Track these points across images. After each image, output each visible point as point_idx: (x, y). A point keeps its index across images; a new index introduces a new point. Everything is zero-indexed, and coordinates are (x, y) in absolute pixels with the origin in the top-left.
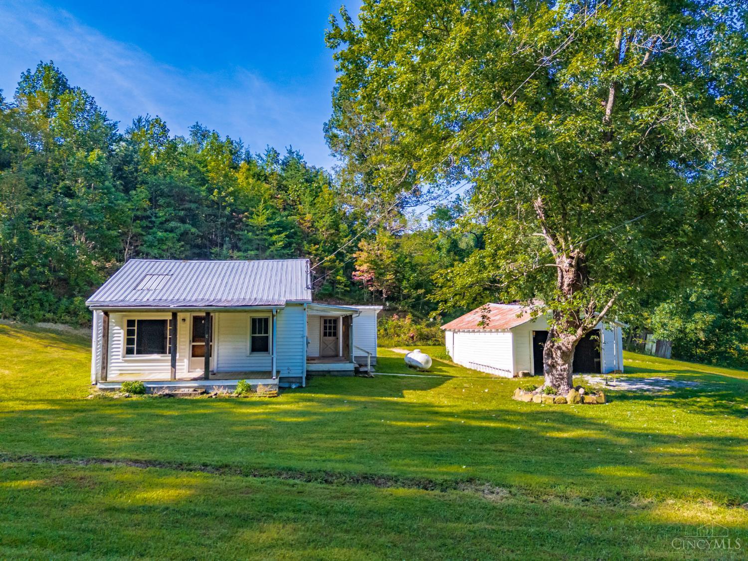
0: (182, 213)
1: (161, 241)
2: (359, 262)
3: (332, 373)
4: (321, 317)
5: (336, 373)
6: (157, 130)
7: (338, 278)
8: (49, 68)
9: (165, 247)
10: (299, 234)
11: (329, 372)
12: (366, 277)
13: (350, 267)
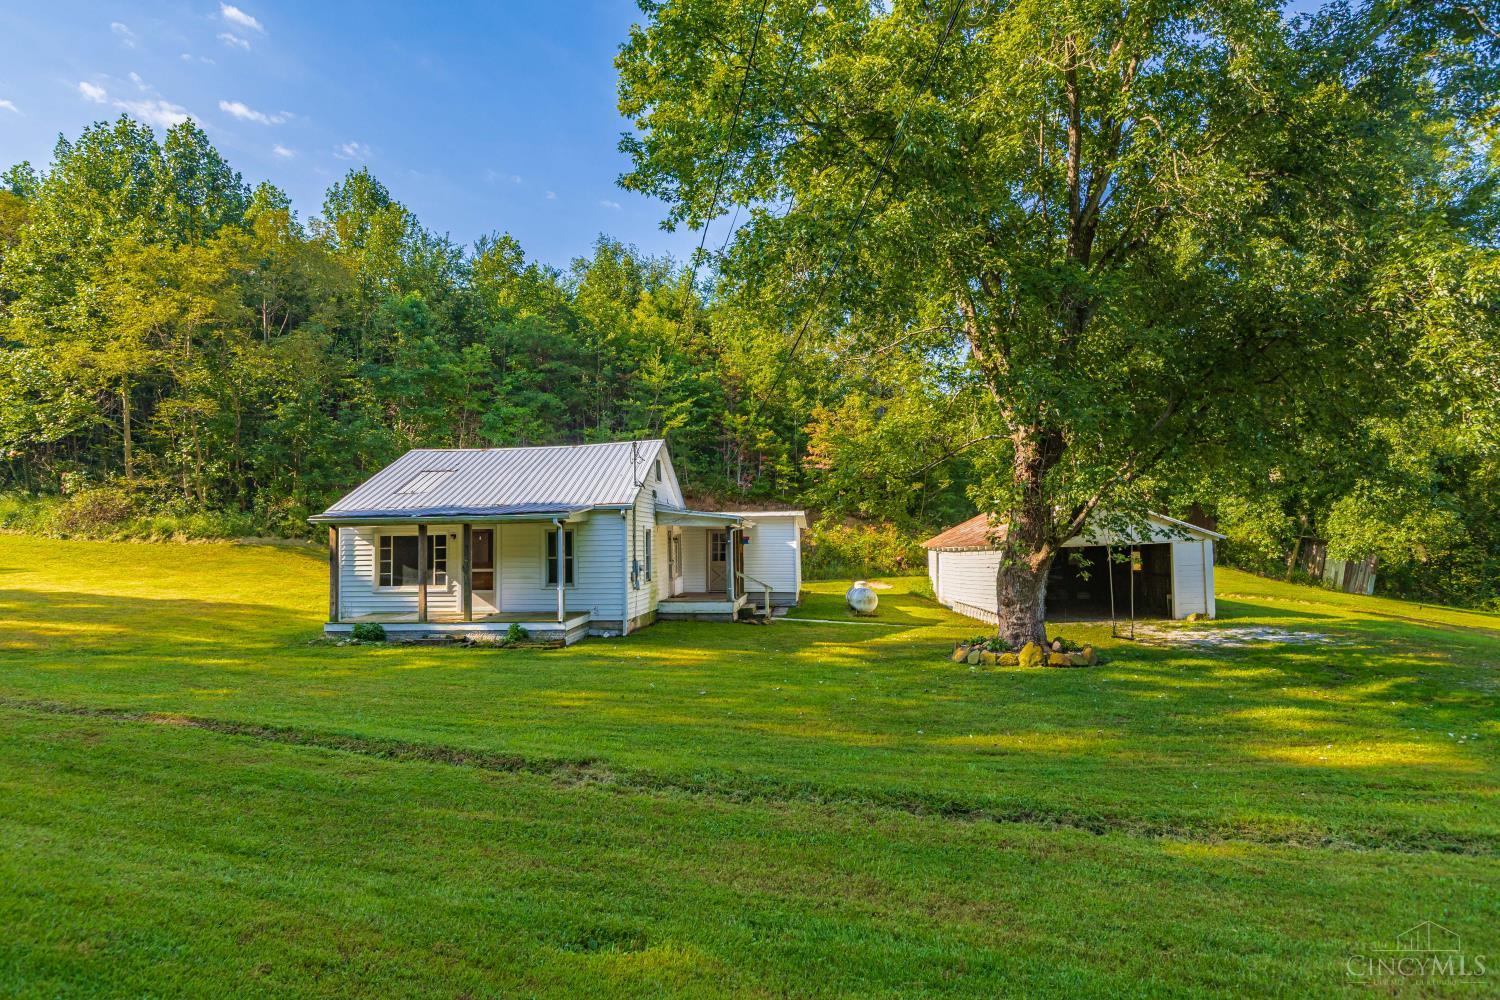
0: (540, 377)
1: (508, 421)
2: (814, 441)
3: (699, 617)
4: (708, 530)
5: (706, 617)
6: (508, 254)
7: (778, 467)
8: (362, 179)
9: (512, 430)
10: (719, 399)
11: (694, 615)
12: (825, 464)
13: (800, 449)
